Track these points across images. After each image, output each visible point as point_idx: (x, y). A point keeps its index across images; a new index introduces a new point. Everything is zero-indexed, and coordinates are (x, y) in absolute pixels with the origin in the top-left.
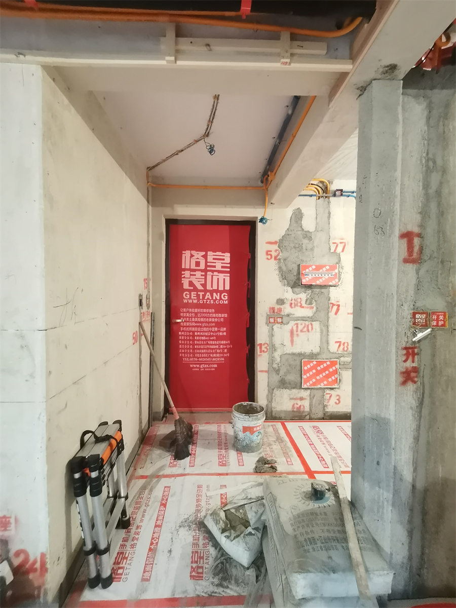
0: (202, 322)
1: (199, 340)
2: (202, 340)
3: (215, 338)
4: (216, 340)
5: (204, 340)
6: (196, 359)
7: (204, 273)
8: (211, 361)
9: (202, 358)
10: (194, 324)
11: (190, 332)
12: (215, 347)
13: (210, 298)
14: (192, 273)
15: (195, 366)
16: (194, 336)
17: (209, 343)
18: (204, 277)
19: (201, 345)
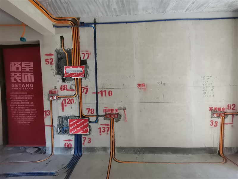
0: (21, 100)
1: (20, 109)
2: (22, 109)
3: (28, 108)
4: (29, 109)
5: (23, 109)
6: (20, 119)
7: (20, 74)
8: (27, 120)
9: (23, 118)
10: (17, 100)
11: (16, 104)
12: (28, 112)
13: (25, 87)
14: (15, 74)
15: (20, 122)
16: (18, 107)
17: (25, 110)
18: (21, 76)
19: (22, 111)
